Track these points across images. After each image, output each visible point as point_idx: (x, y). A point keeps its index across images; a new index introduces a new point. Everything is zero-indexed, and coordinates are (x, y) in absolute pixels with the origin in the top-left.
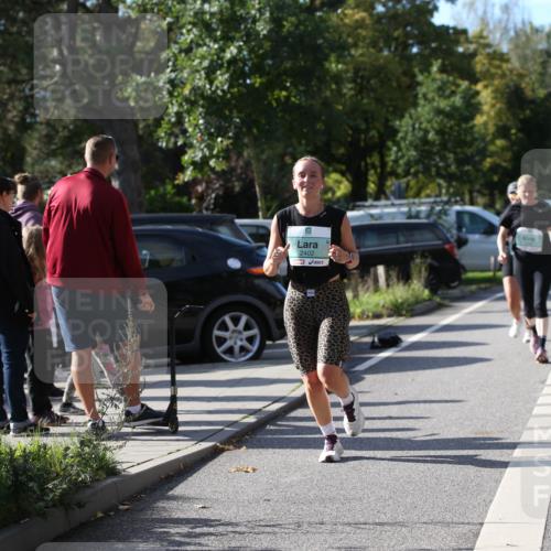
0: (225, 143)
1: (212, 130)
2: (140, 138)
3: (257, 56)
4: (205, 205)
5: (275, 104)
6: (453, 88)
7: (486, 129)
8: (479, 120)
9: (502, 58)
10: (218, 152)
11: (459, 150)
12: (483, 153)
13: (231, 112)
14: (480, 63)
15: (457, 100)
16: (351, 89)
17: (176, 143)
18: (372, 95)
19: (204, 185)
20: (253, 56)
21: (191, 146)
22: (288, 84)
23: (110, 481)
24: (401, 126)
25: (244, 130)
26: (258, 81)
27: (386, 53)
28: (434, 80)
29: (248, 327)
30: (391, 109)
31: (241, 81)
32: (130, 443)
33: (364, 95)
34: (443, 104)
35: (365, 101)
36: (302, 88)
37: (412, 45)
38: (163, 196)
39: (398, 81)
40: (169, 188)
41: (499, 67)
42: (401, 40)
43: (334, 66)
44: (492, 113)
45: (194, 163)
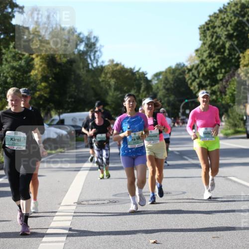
6: (21, 56)
7: (37, 77)
8: (33, 73)
12: (35, 89)
15: (23, 63)
28: (11, 52)
34: (15, 64)
37: (1, 34)
44: (40, 69)
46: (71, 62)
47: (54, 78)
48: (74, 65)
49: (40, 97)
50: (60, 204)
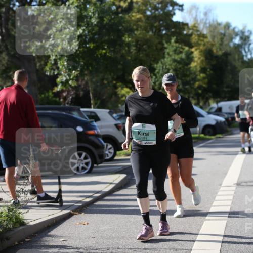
0: (76, 73)
1: (71, 67)
2: (38, 71)
3: (92, 34)
4: (67, 102)
5: (99, 56)
6: (181, 50)
7: (196, 69)
8: (193, 65)
9: (204, 36)
10: (73, 77)
11: (183, 78)
12: (195, 80)
13: (79, 59)
14: (194, 39)
15: (183, 56)
16: (135, 50)
17: (54, 73)
18: (144, 52)
19: (66, 93)
20: (90, 34)
21: (61, 74)
22: (106, 47)
23: (21, 228)
24: (157, 67)
25: (85, 67)
26: (92, 45)
27: (151, 33)
28: (172, 46)
29: (85, 158)
30: (153, 59)
31: (84, 45)
32: (30, 211)
33: (141, 52)
34: (177, 57)
35: (141, 55)
36: (112, 49)
37: (163, 30)
38: (48, 97)
39: (156, 46)
40: (50, 94)
41: (203, 41)
42: (158, 28)
43: (127, 39)
44: (199, 61)
45: (62, 83)
46: (226, 54)
47: (211, 70)
48: (230, 58)
49: (200, 87)
50: (220, 185)
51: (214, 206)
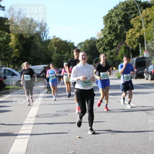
6: (4, 35)
7: (13, 46)
8: (11, 44)
11: (5, 52)
15: (5, 38)
46: (32, 37)
47: (22, 47)
48: (34, 39)
49: (15, 57)
50: (26, 117)
51: (22, 130)
